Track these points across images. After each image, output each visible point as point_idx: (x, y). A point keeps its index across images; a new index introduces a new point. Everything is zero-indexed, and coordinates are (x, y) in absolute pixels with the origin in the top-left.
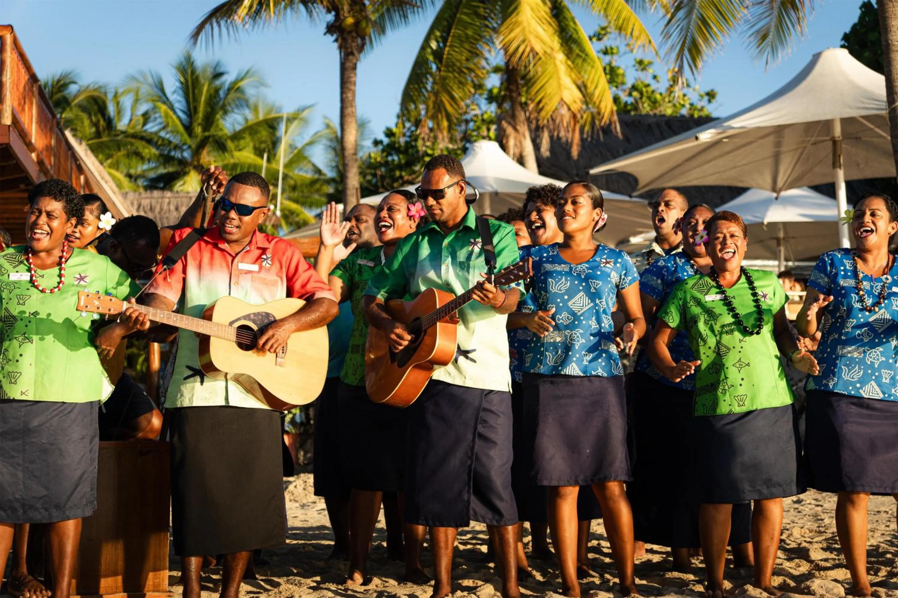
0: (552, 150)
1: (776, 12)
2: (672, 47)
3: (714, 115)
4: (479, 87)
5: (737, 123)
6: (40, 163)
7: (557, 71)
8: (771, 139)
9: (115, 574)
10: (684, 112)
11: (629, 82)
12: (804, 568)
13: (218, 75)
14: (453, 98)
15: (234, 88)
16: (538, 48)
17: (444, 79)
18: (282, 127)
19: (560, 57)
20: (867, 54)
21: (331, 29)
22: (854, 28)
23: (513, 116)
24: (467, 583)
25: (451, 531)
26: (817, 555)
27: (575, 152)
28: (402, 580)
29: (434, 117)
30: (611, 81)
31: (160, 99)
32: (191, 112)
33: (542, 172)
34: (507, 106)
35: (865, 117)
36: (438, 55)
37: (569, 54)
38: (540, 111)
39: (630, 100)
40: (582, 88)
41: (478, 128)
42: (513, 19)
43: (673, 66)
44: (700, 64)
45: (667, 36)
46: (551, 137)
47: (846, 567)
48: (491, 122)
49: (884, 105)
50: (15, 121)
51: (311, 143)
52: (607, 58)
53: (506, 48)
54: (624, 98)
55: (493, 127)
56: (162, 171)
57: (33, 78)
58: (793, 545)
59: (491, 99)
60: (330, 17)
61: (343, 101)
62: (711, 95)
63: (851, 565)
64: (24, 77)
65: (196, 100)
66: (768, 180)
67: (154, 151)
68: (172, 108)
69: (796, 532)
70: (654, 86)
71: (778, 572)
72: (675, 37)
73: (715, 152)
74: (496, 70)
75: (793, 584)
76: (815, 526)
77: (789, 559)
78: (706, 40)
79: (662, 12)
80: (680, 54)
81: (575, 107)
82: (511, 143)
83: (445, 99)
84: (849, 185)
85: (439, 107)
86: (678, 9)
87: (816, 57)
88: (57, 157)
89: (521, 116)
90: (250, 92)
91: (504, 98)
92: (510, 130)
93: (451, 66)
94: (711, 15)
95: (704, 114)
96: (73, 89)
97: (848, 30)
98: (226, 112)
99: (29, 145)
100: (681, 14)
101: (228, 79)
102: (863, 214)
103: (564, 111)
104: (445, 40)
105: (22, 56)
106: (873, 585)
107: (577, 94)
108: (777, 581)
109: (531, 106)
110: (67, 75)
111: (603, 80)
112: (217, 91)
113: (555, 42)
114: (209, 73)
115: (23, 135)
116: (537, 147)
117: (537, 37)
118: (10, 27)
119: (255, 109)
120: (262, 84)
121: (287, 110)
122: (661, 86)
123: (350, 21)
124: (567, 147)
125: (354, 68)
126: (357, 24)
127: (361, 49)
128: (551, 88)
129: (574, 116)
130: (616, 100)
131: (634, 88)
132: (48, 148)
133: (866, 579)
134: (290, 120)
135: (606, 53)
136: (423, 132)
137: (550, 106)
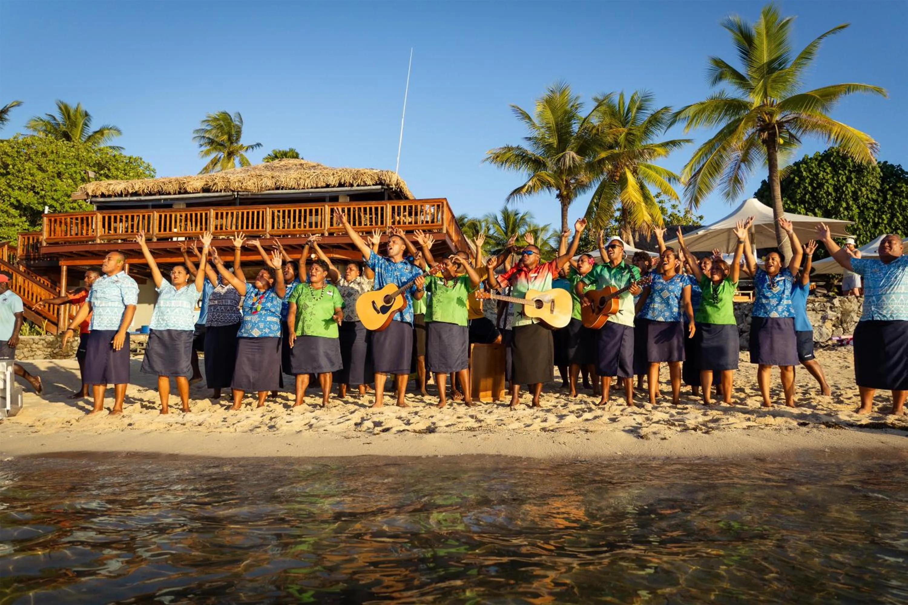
0: (640, 239)
1: (732, 185)
2: (688, 199)
3: (702, 225)
4: (612, 216)
5: (713, 228)
6: (456, 246)
7: (642, 209)
8: (726, 234)
9: (486, 390)
10: (690, 224)
11: (669, 213)
12: (743, 396)
13: (517, 214)
14: (602, 220)
15: (522, 219)
16: (635, 201)
17: (599, 213)
18: (539, 232)
19: (643, 204)
20: (764, 200)
21: (558, 196)
22: (759, 190)
23: (625, 227)
24: (613, 397)
25: (609, 378)
26: (748, 391)
27: (649, 239)
28: (589, 395)
29: (595, 228)
30: (662, 213)
31: (496, 223)
32: (507, 227)
33: (636, 247)
34: (623, 223)
35: (765, 224)
36: (597, 205)
37: (646, 203)
38: (635, 225)
39: (669, 220)
40: (651, 215)
41: (612, 232)
42: (625, 190)
43: (687, 206)
44: (699, 205)
45: (685, 196)
46: (640, 235)
47: (761, 396)
48: (616, 229)
49: (773, 219)
50: (447, 231)
51: (549, 238)
52: (660, 205)
53: (622, 202)
54: (667, 219)
55: (617, 231)
56: (496, 249)
57: (453, 216)
58: (738, 387)
59: (616, 220)
60: (558, 192)
61: (563, 222)
62: (701, 218)
63: (763, 395)
64: (450, 216)
65: (509, 223)
66: (725, 249)
67: (494, 242)
68: (500, 226)
69: (739, 382)
70: (678, 214)
71: (733, 397)
72: (688, 196)
73: (705, 239)
74: (618, 210)
75: (739, 402)
76: (746, 380)
77: (737, 392)
78: (701, 196)
79: (683, 186)
80: (691, 202)
81: (649, 223)
82: (624, 237)
83: (600, 221)
84: (758, 250)
85: (597, 223)
86: (690, 185)
87: (745, 202)
88: (461, 244)
89: (628, 226)
90: (528, 220)
91: (622, 220)
92: (623, 232)
93: (602, 208)
94: (703, 187)
95: (698, 224)
96: (466, 220)
97: (756, 191)
98: (519, 227)
99: (452, 240)
100: (691, 187)
101: (520, 216)
102: (769, 259)
103: (645, 224)
104: (599, 199)
105: (450, 209)
106: (772, 403)
107: (650, 218)
108: (733, 400)
109: (632, 223)
110: (464, 215)
111: (660, 212)
112: (516, 220)
113: (641, 199)
114: (514, 213)
115: (450, 236)
116: (634, 238)
117: (634, 197)
118: (445, 199)
119: (529, 226)
120: (532, 217)
121: (541, 226)
122: (682, 214)
123: (565, 193)
124: (645, 238)
125: (567, 210)
126: (568, 194)
127: (569, 203)
128: (640, 216)
129: (648, 226)
130: (664, 220)
131: (671, 215)
132: (458, 241)
133: (769, 400)
134: (542, 230)
135: (660, 202)
136: (591, 233)
137: (639, 223)
